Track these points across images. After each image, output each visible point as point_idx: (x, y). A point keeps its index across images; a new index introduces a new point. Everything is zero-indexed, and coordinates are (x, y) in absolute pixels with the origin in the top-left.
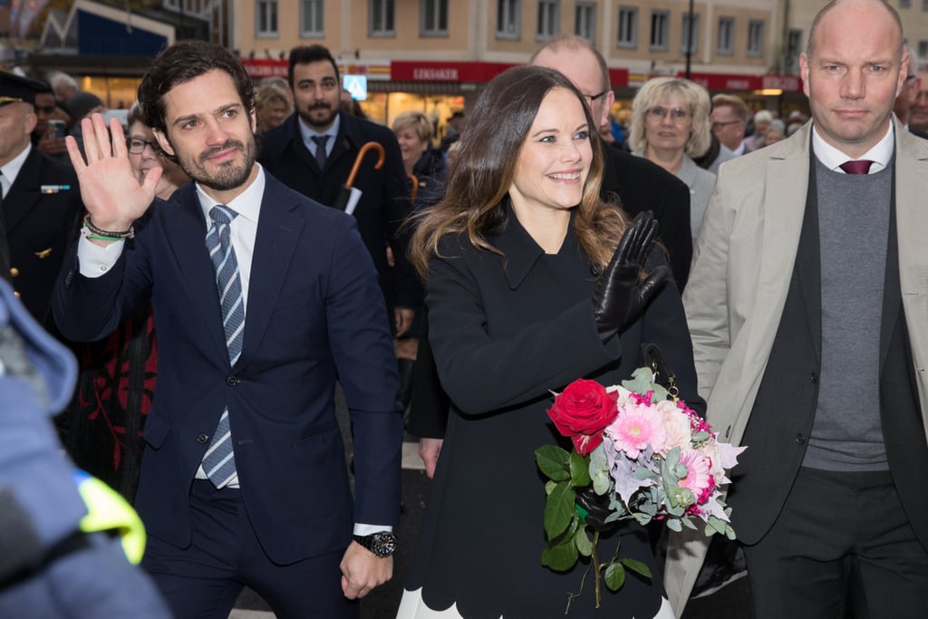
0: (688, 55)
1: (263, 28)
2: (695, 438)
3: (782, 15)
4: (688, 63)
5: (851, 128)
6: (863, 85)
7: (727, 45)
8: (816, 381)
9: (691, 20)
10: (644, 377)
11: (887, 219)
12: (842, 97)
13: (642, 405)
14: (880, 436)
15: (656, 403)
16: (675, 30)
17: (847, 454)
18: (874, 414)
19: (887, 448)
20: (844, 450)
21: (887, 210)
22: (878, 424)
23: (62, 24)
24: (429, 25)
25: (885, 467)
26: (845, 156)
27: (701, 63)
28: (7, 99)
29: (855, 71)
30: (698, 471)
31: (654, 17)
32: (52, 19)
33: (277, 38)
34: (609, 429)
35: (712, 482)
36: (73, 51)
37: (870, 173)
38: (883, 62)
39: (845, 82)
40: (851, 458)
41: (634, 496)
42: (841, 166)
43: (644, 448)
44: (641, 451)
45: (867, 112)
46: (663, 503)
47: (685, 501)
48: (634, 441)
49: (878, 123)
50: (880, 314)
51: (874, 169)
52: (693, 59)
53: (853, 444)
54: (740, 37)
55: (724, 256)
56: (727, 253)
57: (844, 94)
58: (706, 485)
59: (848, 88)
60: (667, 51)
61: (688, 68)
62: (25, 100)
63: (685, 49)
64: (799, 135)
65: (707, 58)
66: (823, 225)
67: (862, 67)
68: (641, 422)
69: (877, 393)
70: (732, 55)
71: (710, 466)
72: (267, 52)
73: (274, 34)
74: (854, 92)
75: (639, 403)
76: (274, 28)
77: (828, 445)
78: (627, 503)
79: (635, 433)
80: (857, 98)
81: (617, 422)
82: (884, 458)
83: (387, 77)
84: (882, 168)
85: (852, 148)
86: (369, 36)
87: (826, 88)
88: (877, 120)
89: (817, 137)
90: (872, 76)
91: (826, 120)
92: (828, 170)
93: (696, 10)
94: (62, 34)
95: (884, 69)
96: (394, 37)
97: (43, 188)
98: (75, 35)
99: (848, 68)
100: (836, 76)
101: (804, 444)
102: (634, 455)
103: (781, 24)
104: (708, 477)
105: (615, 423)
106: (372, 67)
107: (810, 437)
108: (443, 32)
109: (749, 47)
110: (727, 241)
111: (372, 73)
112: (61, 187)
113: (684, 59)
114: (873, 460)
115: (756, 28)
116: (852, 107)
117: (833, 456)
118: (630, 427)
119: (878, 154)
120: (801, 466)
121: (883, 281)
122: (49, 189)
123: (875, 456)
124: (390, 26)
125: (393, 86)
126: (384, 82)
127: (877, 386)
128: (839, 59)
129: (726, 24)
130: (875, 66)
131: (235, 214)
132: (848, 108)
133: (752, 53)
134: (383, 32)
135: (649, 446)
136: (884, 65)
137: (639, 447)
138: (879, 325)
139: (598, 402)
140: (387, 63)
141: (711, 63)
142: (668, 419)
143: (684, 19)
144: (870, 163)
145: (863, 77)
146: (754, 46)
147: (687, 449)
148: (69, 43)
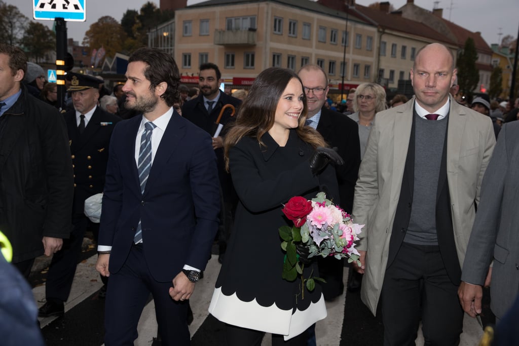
0: (343, 77)
1: (185, 65)
2: (344, 220)
3: (377, 63)
4: (343, 80)
5: (430, 100)
6: (435, 81)
7: (357, 74)
8: (410, 206)
9: (344, 64)
10: (321, 196)
11: (444, 140)
12: (426, 86)
13: (322, 207)
14: (435, 231)
15: (327, 206)
16: (338, 68)
17: (421, 237)
18: (433, 222)
19: (438, 236)
20: (420, 236)
21: (444, 136)
22: (435, 226)
23: (111, 63)
24: (247, 65)
25: (437, 244)
26: (427, 112)
27: (348, 80)
28: (87, 87)
29: (432, 75)
30: (346, 234)
31: (330, 63)
32: (106, 60)
33: (190, 69)
34: (308, 216)
35: (352, 238)
36: (115, 73)
37: (438, 119)
38: (444, 72)
39: (428, 80)
40: (424, 240)
41: (322, 243)
42: (426, 116)
43: (324, 223)
44: (323, 225)
45: (437, 93)
46: (333, 247)
47: (344, 243)
48: (319, 221)
49: (442, 98)
50: (438, 180)
51: (439, 118)
52: (345, 79)
53: (424, 233)
54: (362, 71)
55: (376, 152)
56: (377, 150)
57: (427, 85)
58: (350, 239)
59: (429, 82)
60: (335, 75)
61: (343, 82)
62: (95, 87)
63: (342, 75)
64: (410, 102)
65: (349, 79)
66: (417, 140)
67: (435, 74)
68: (322, 213)
69: (435, 213)
70: (359, 78)
71: (351, 231)
72: (187, 73)
73: (189, 67)
74: (431, 84)
75: (320, 206)
76: (190, 65)
77: (414, 233)
78: (319, 245)
79: (320, 218)
80: (432, 87)
81: (312, 214)
82: (437, 240)
83: (232, 83)
84: (443, 118)
85: (430, 109)
86: (225, 68)
87: (420, 82)
88: (441, 97)
89: (417, 105)
90: (440, 78)
91: (420, 96)
92: (420, 117)
93: (346, 61)
94: (110, 66)
95: (444, 75)
96: (234, 69)
97: (101, 123)
98: (115, 66)
99: (429, 74)
100: (424, 77)
101: (405, 232)
102: (319, 227)
103: (377, 67)
104: (351, 236)
105: (310, 214)
106: (226, 79)
107: (407, 230)
108: (252, 67)
109: (365, 75)
110: (377, 145)
111: (226, 82)
112: (109, 123)
113: (341, 79)
114: (432, 241)
115: (367, 68)
116: (430, 91)
117: (415, 238)
118: (317, 215)
119: (442, 112)
120: (403, 241)
121: (440, 166)
122: (104, 124)
123: (433, 239)
124: (233, 65)
125: (234, 87)
126: (230, 85)
127: (435, 210)
128: (425, 70)
129: (356, 66)
130: (439, 73)
131: (155, 126)
132: (429, 91)
133: (366, 77)
134: (230, 67)
135: (326, 222)
136: (445, 73)
137: (322, 223)
138: (437, 184)
139: (304, 204)
140: (232, 78)
141: (351, 80)
142: (333, 212)
143: (341, 64)
144: (438, 115)
145: (435, 78)
146: (366, 75)
147: (342, 225)
148: (113, 69)
